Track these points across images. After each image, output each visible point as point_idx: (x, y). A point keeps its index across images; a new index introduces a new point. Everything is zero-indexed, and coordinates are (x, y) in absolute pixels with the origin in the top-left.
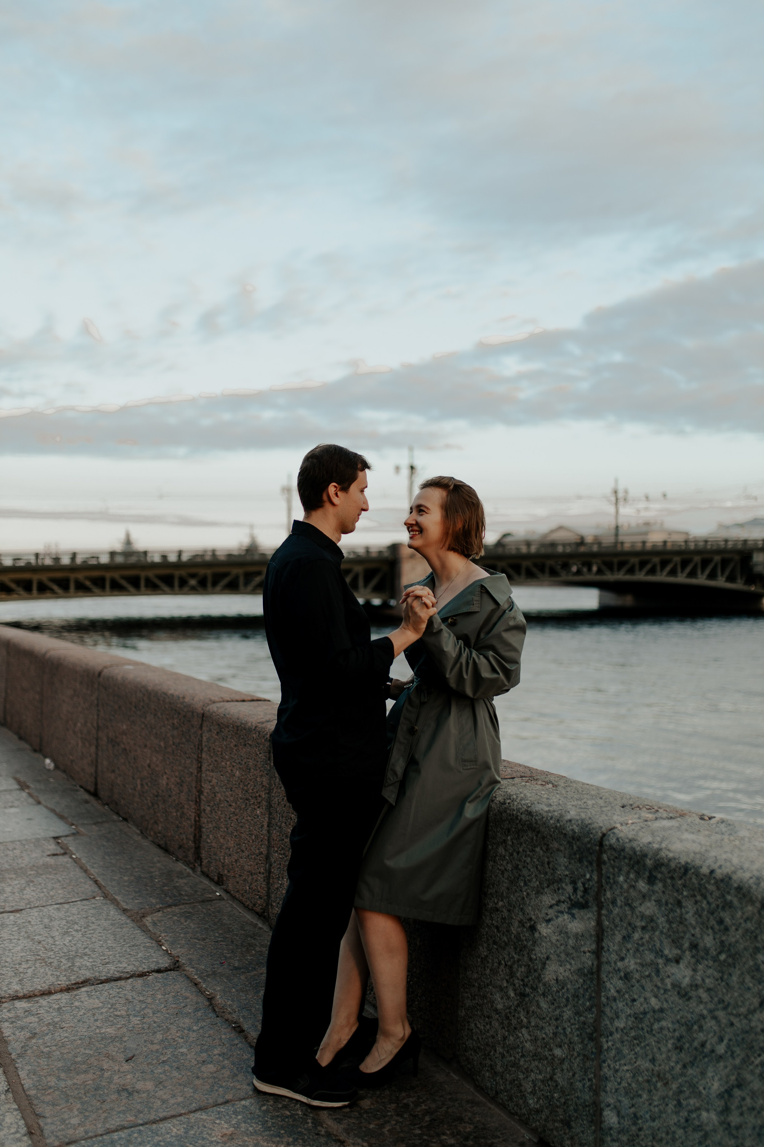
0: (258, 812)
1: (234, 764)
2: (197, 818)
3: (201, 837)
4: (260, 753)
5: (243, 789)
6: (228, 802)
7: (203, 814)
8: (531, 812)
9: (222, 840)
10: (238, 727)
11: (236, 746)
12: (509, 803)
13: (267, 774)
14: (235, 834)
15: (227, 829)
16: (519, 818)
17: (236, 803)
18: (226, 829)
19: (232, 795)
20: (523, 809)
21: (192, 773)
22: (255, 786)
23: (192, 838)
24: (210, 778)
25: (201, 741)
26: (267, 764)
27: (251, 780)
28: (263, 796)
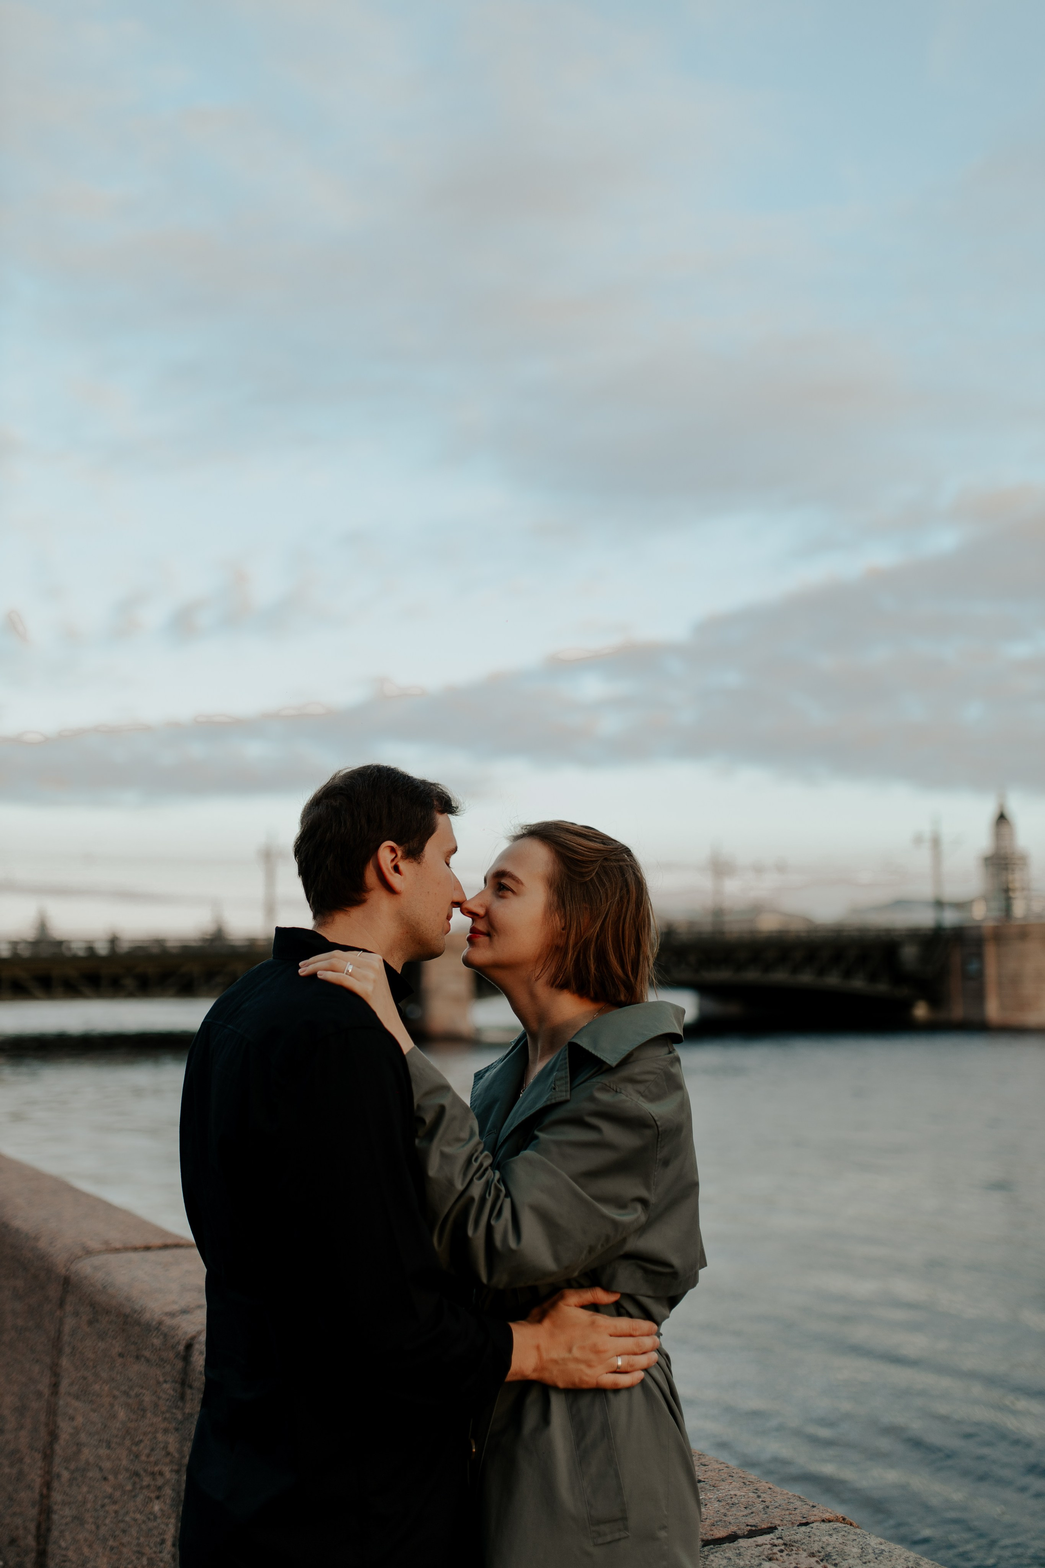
0: (156, 1508)
1: (116, 1393)
2: (45, 1491)
3: (49, 1530)
4: (165, 1382)
5: (130, 1451)
6: (101, 1469)
7: (55, 1484)
9: (86, 1550)
10: (126, 1316)
11: (121, 1355)
13: (177, 1430)
14: (111, 1543)
15: (98, 1527)
17: (116, 1477)
18: (93, 1527)
19: (109, 1458)
21: (39, 1394)
22: (152, 1450)
23: (32, 1527)
24: (71, 1411)
25: (60, 1332)
26: (177, 1407)
27: (145, 1434)
28: (168, 1475)
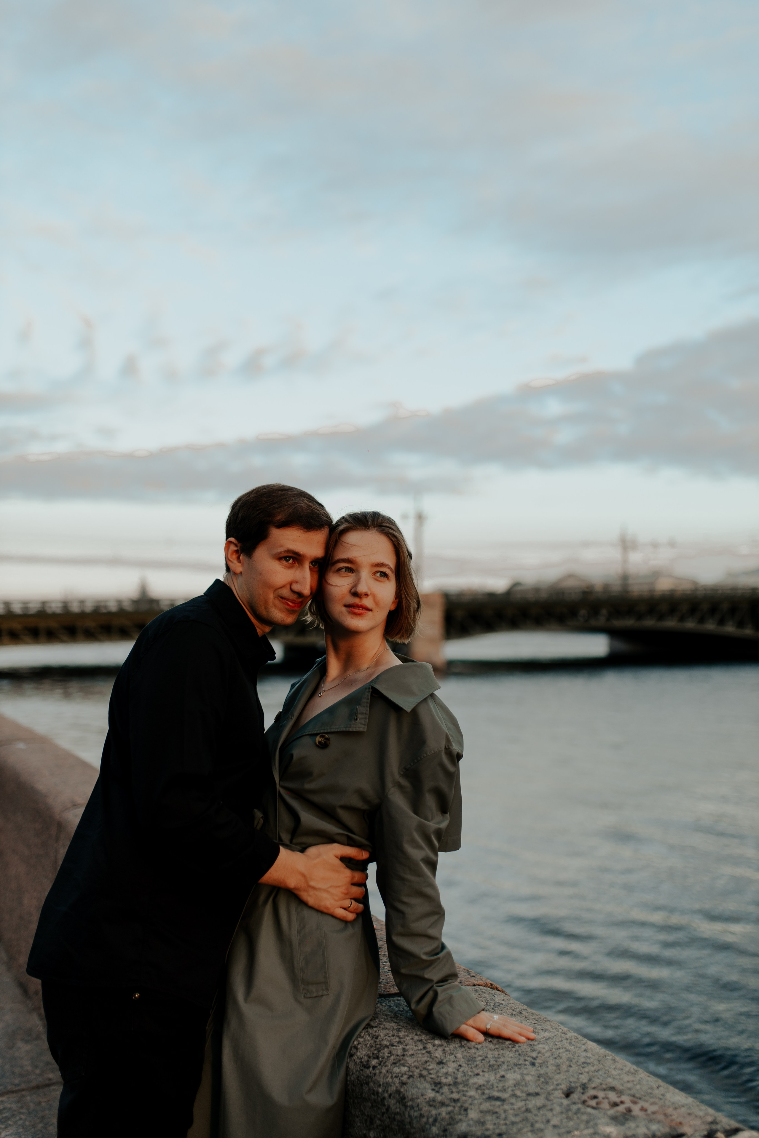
8: (404, 1098)
12: (374, 1067)
16: (386, 1103)
20: (393, 1088)
